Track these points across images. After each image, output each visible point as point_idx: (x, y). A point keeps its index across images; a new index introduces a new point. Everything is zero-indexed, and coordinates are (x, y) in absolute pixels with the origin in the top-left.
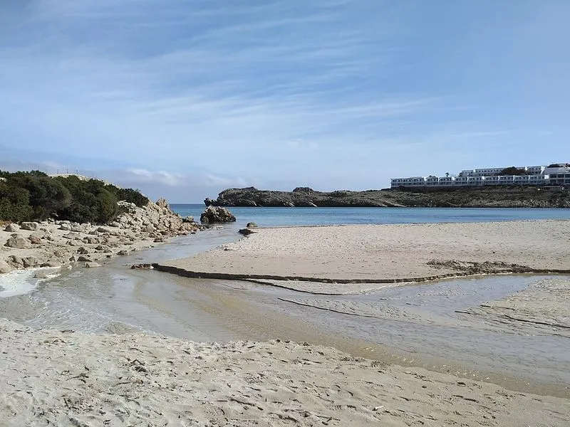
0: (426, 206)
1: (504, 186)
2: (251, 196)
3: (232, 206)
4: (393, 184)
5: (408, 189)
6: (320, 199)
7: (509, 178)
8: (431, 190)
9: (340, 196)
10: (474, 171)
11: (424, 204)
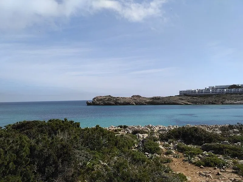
0: (204, 104)
1: (236, 94)
2: (112, 100)
3: (102, 105)
4: (180, 93)
5: (189, 96)
6: (148, 101)
7: (237, 90)
8: (201, 96)
9: (157, 99)
10: (215, 87)
11: (202, 103)
